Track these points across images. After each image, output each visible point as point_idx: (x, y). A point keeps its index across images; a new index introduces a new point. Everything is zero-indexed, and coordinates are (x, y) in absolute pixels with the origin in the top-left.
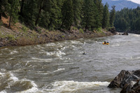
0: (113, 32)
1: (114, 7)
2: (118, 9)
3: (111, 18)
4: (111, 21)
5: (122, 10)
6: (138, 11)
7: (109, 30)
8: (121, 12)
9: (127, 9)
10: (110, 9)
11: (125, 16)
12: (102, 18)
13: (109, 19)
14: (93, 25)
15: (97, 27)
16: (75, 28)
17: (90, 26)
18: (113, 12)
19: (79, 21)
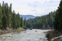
0: (26, 29)
1: (25, 18)
2: (27, 19)
3: (24, 23)
4: (24, 24)
5: (29, 19)
7: (24, 28)
8: (29, 20)
9: (31, 19)
10: (24, 19)
11: (30, 22)
12: (20, 23)
13: (23, 23)
15: (18, 27)
16: (8, 28)
17: (15, 27)
18: (25, 20)
19: (10, 25)
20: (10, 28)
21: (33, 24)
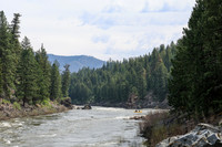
0: (68, 105)
1: (67, 67)
2: (74, 70)
3: (64, 84)
4: (63, 89)
5: (80, 71)
6: (105, 72)
7: (62, 103)
8: (79, 74)
9: (87, 69)
10: (61, 70)
11: (85, 80)
12: (49, 84)
13: (61, 86)
14: (36, 95)
15: (42, 99)
16: (6, 102)
17: (31, 98)
18: (66, 74)
19: (12, 90)
20: (12, 101)
21: (95, 89)
